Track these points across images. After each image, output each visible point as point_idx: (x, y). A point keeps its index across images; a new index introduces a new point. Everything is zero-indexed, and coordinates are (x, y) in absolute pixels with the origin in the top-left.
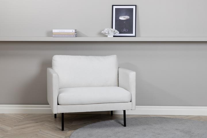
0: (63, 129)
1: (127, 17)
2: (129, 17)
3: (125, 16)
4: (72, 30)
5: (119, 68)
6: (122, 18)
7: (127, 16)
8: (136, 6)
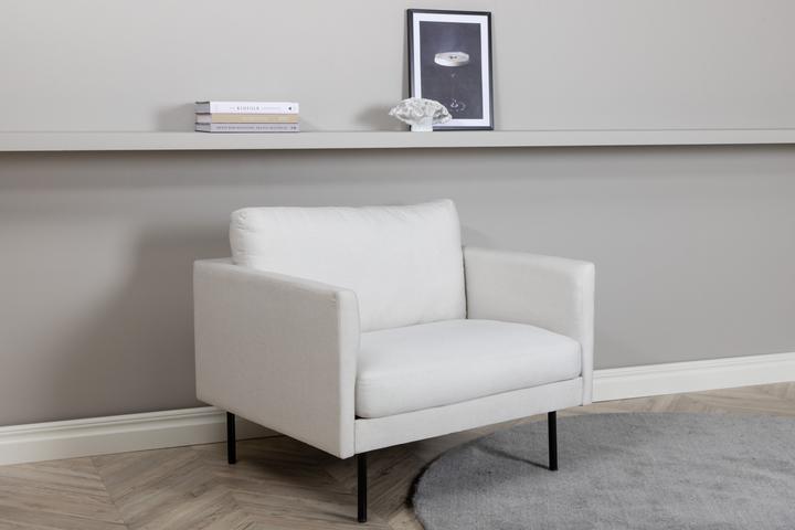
0: (362, 518)
1: (461, 57)
2: (467, 56)
3: (454, 54)
4: (291, 105)
5: (463, 247)
6: (443, 60)
7: (460, 54)
8: (489, 15)
